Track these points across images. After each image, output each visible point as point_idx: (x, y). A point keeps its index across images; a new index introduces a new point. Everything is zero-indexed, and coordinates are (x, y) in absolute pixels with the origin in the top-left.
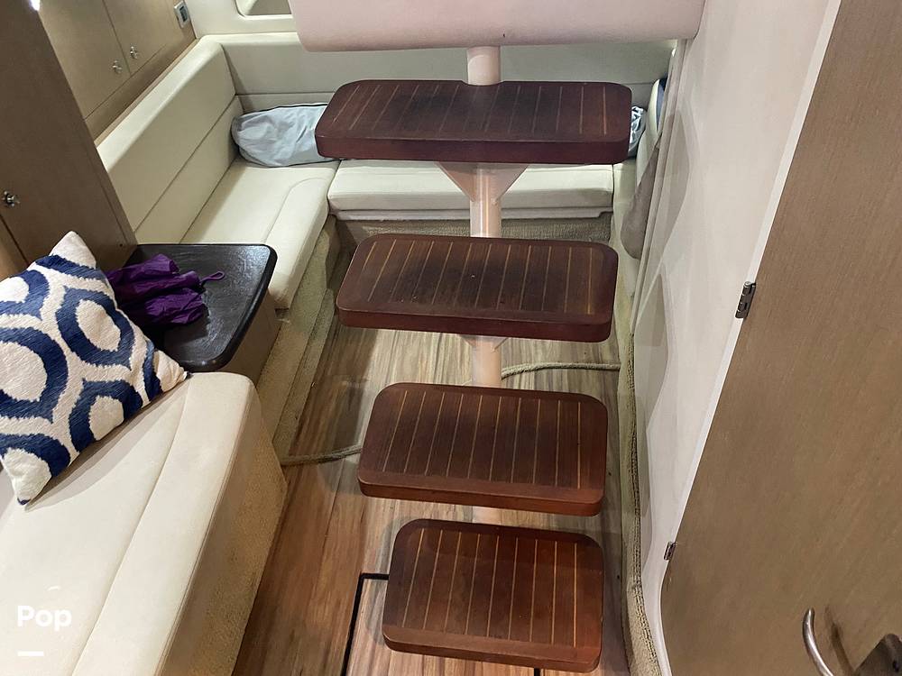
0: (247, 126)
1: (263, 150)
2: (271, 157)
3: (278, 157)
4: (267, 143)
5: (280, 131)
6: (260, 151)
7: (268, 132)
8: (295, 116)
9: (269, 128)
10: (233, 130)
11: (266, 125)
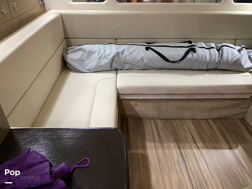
0: (71, 53)
1: (80, 64)
2: (83, 68)
3: (87, 68)
4: (81, 61)
5: (88, 55)
6: (78, 65)
7: (82, 56)
8: (96, 48)
9: (82, 54)
10: (64, 55)
11: (81, 52)
